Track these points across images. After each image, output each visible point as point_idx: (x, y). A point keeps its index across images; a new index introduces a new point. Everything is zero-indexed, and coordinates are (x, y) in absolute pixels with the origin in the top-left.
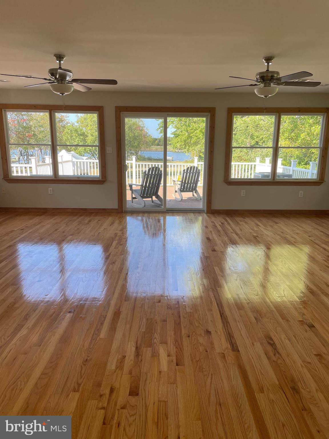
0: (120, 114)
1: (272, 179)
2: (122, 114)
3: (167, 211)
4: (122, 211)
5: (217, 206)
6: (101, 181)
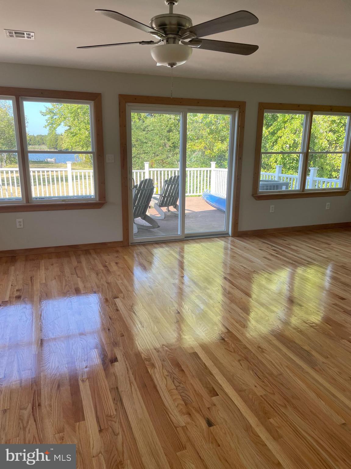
3: (185, 237)
4: (129, 244)
5: (244, 227)
6: (99, 204)
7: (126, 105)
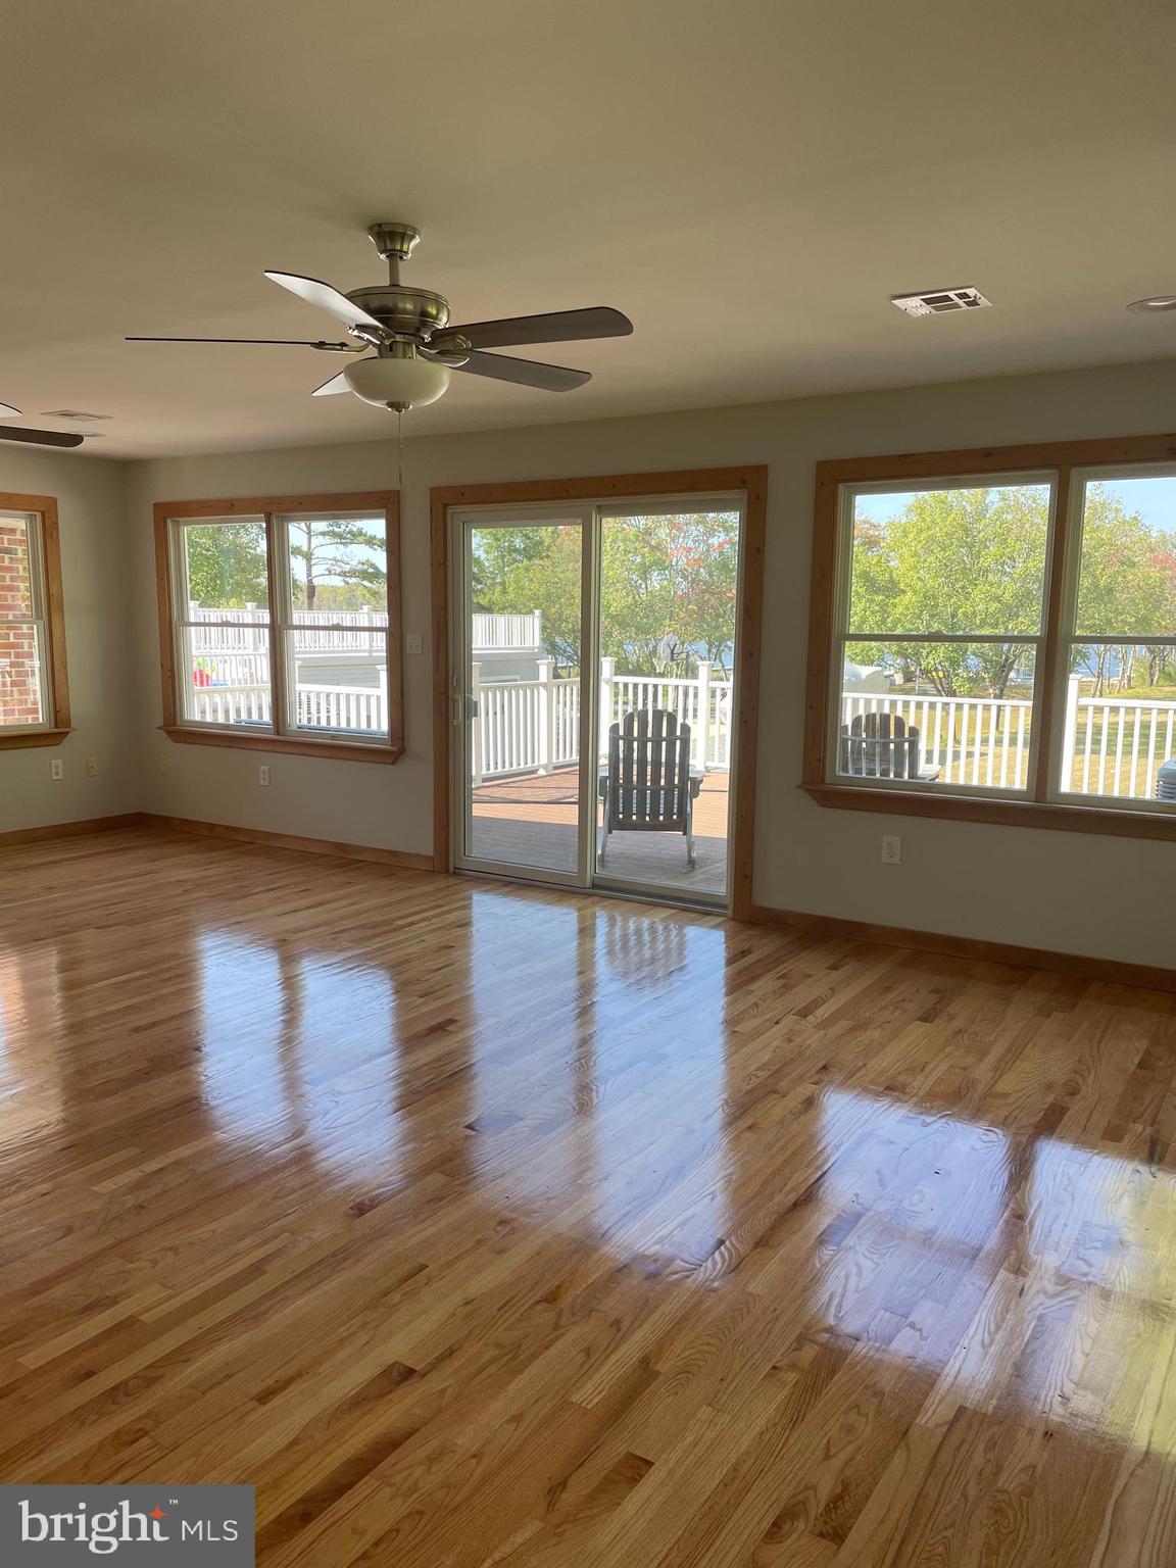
0: (446, 512)
1: (1033, 797)
2: (453, 513)
3: (594, 886)
4: (447, 866)
5: (774, 895)
6: (392, 751)
7: (449, 511)
